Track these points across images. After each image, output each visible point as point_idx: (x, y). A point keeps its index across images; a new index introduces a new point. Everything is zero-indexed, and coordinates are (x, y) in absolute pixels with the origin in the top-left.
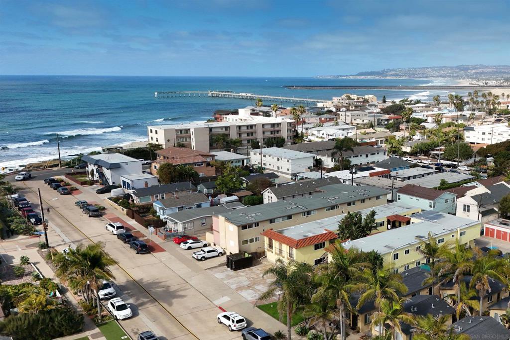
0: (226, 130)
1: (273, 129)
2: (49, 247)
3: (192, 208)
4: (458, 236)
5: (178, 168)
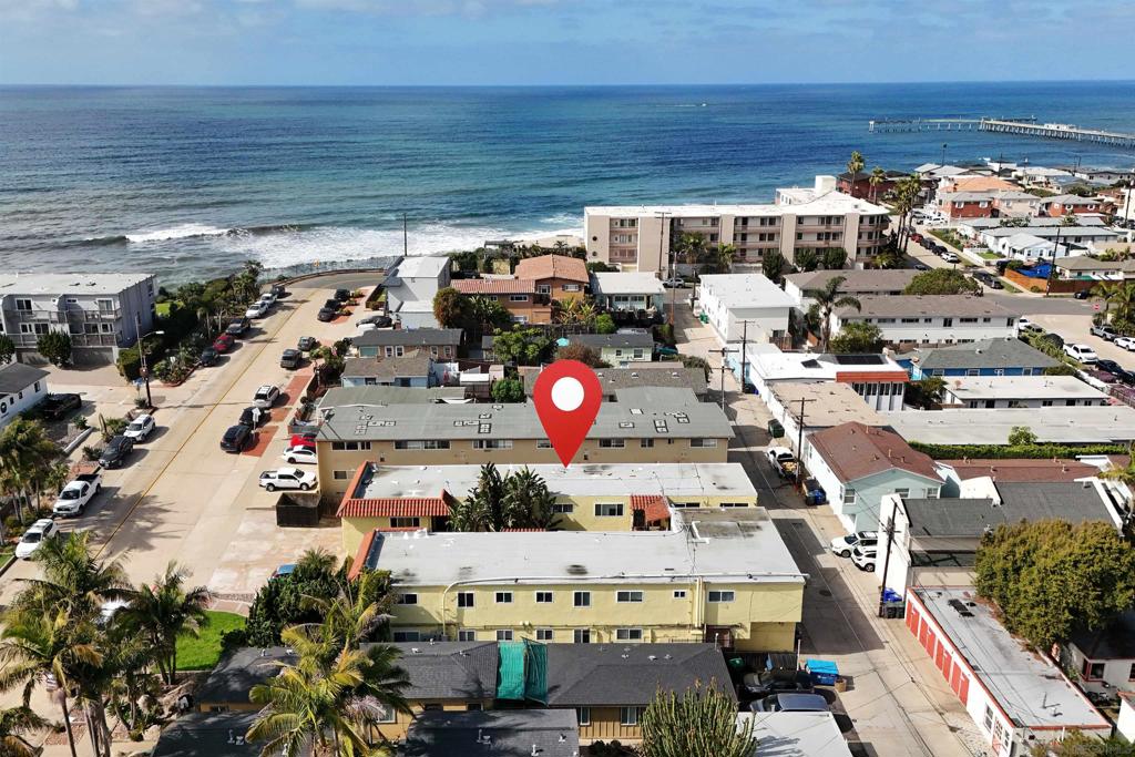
0: (713, 225)
1: (824, 227)
2: (150, 407)
3: (391, 384)
4: (697, 598)
5: (473, 300)
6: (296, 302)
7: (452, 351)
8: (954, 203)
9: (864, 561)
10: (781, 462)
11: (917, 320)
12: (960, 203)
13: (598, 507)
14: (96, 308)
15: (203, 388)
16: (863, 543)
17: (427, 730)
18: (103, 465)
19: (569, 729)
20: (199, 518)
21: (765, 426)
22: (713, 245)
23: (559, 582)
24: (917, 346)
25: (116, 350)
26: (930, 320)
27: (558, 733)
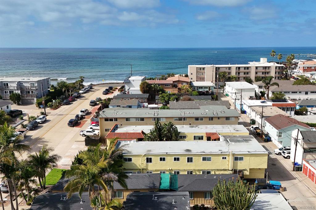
1: (264, 70)
2: (45, 114)
3: (125, 107)
4: (230, 159)
5: (153, 86)
6: (96, 90)
7: (146, 100)
8: (304, 67)
9: (286, 155)
10: (255, 130)
11: (297, 92)
12: (306, 67)
13: (195, 137)
14: (30, 85)
15: (64, 110)
16: (285, 150)
17: (134, 196)
18: (27, 129)
19: (186, 195)
20: (59, 144)
21: (249, 122)
22: (229, 76)
23: (182, 153)
24: (297, 100)
25: (35, 99)
26: (301, 92)
27: (182, 196)
